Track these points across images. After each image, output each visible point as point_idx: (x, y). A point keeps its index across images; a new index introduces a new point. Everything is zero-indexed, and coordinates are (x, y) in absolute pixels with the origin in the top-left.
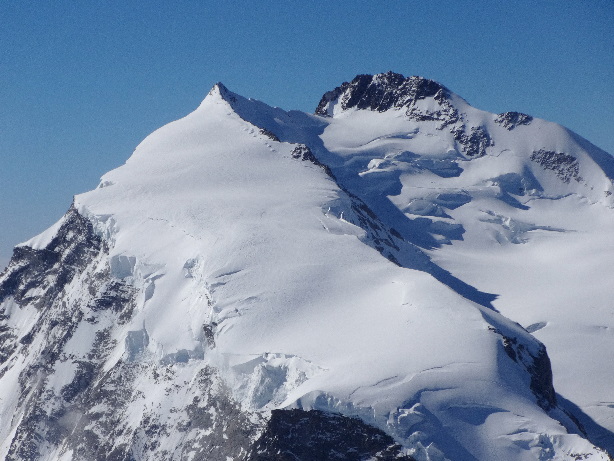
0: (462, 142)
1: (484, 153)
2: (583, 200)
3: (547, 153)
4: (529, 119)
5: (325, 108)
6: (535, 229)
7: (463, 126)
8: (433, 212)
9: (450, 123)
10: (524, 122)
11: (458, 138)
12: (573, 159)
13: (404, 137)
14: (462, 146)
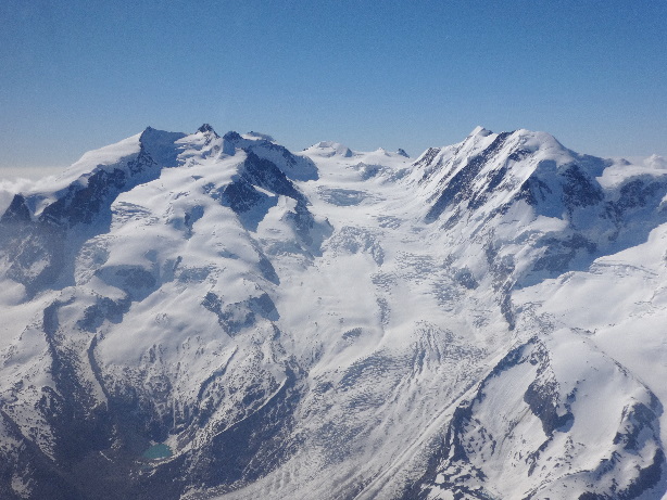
8: (183, 159)
13: (199, 140)
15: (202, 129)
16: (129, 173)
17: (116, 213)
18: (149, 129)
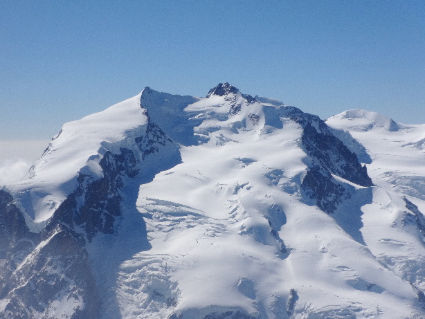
1: (237, 113)
2: (254, 132)
3: (253, 115)
7: (235, 104)
8: (204, 134)
9: (233, 102)
11: (232, 108)
12: (259, 117)
13: (219, 106)
14: (232, 111)
15: (219, 91)
16: (141, 154)
17: (150, 217)
18: (147, 89)
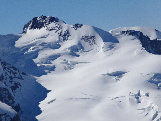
0: (61, 36)
1: (67, 39)
2: (96, 51)
3: (86, 36)
4: (82, 25)
5: (24, 30)
6: (78, 63)
7: (62, 31)
9: (58, 30)
10: (80, 27)
11: (60, 35)
12: (94, 37)
14: (61, 38)
